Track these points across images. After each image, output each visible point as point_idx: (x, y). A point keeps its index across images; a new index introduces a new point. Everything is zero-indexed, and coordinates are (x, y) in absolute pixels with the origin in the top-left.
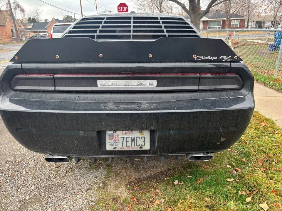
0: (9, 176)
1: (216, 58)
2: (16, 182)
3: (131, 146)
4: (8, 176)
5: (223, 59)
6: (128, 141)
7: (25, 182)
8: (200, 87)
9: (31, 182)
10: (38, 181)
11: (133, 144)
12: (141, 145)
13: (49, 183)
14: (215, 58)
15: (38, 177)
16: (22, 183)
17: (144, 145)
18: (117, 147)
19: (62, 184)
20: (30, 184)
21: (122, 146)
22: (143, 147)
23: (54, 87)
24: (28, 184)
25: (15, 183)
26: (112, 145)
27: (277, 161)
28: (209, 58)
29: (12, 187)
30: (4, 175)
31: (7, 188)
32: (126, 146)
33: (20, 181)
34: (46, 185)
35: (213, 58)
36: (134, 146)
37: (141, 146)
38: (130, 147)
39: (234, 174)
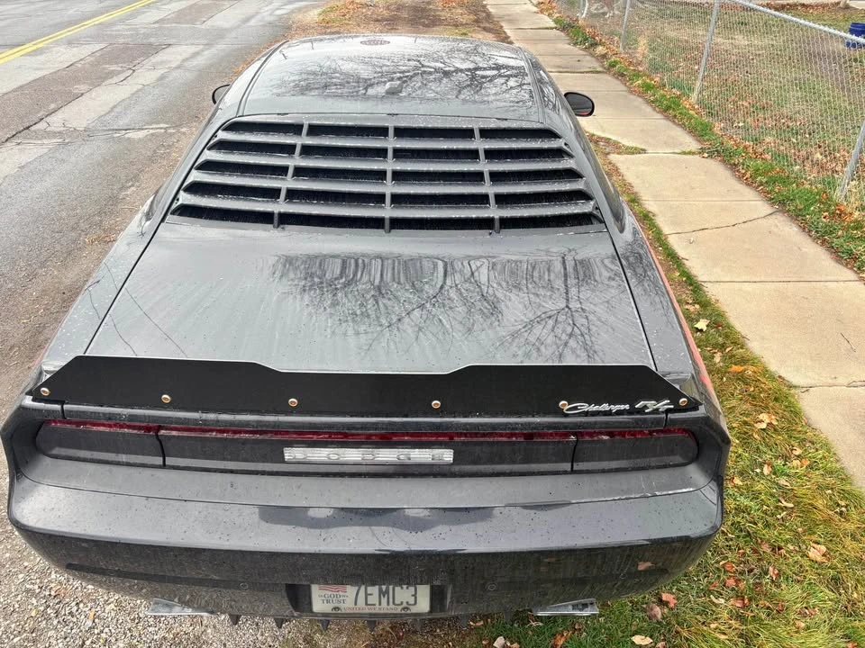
0: (53, 593)
1: (627, 407)
2: (75, 620)
3: (380, 604)
4: (50, 595)
5: (646, 407)
6: (370, 595)
7: (96, 620)
8: (575, 464)
9: (115, 621)
10: (134, 619)
11: (384, 601)
12: (407, 603)
13: (162, 634)
14: (622, 407)
15: (132, 605)
16: (89, 623)
17: (413, 603)
18: (341, 605)
19: (198, 638)
20: (113, 631)
21: (356, 604)
22: (411, 607)
23: (161, 459)
24: (107, 630)
25: (71, 625)
26: (328, 602)
27: (776, 572)
28: (605, 407)
29: (65, 638)
30: (37, 591)
31: (51, 640)
32: (366, 604)
33: (83, 617)
34: (155, 637)
35: (615, 408)
36: (388, 604)
37: (405, 605)
38: (377, 606)
39: (655, 616)
